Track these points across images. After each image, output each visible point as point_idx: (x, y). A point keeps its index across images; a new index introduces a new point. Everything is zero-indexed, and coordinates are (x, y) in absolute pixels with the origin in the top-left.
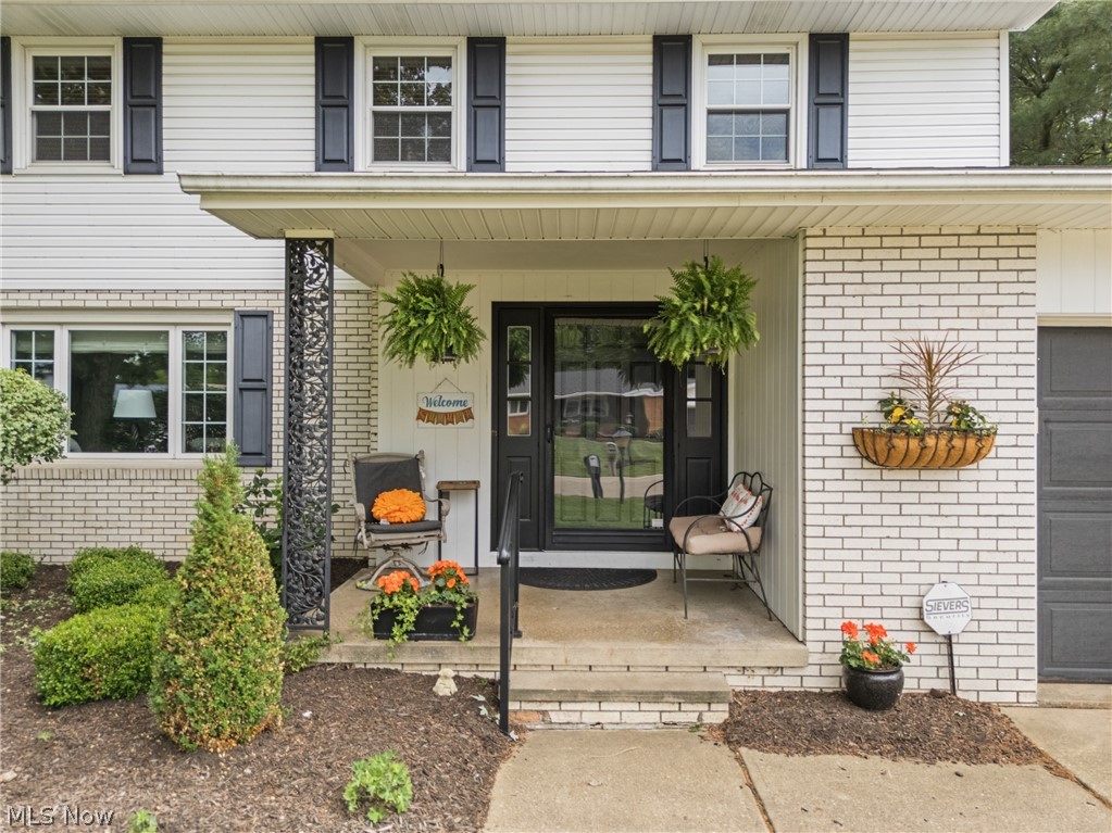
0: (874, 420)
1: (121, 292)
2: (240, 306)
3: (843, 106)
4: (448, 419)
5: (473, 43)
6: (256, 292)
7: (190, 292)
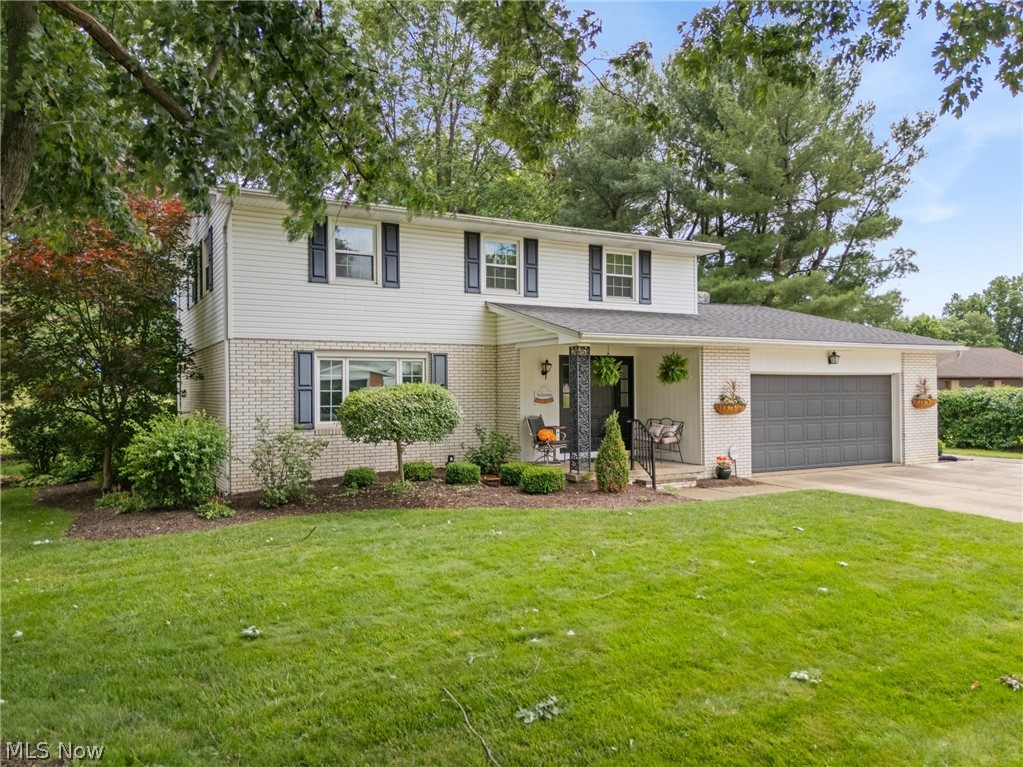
0: (718, 401)
1: (380, 343)
2: (433, 351)
3: (650, 279)
4: (545, 401)
5: (527, 241)
6: (440, 344)
7: (411, 344)
